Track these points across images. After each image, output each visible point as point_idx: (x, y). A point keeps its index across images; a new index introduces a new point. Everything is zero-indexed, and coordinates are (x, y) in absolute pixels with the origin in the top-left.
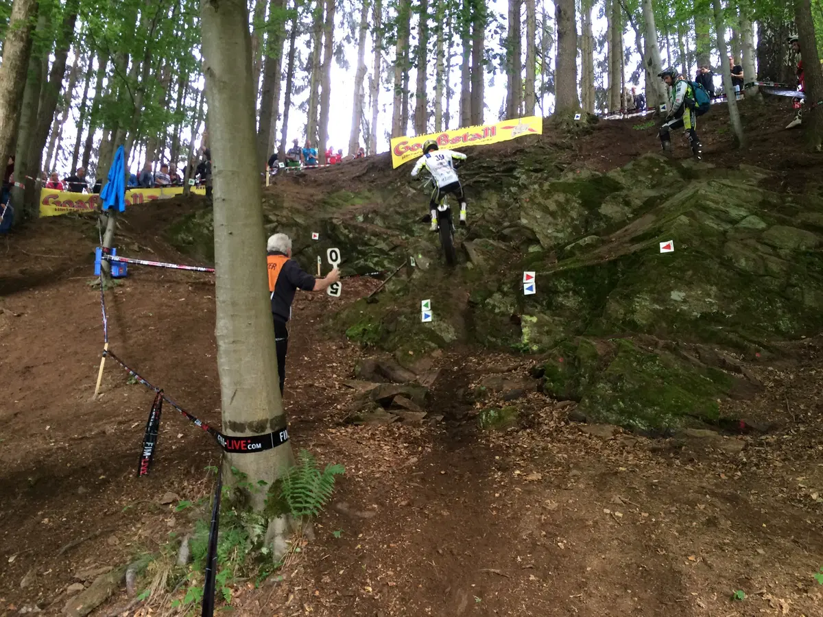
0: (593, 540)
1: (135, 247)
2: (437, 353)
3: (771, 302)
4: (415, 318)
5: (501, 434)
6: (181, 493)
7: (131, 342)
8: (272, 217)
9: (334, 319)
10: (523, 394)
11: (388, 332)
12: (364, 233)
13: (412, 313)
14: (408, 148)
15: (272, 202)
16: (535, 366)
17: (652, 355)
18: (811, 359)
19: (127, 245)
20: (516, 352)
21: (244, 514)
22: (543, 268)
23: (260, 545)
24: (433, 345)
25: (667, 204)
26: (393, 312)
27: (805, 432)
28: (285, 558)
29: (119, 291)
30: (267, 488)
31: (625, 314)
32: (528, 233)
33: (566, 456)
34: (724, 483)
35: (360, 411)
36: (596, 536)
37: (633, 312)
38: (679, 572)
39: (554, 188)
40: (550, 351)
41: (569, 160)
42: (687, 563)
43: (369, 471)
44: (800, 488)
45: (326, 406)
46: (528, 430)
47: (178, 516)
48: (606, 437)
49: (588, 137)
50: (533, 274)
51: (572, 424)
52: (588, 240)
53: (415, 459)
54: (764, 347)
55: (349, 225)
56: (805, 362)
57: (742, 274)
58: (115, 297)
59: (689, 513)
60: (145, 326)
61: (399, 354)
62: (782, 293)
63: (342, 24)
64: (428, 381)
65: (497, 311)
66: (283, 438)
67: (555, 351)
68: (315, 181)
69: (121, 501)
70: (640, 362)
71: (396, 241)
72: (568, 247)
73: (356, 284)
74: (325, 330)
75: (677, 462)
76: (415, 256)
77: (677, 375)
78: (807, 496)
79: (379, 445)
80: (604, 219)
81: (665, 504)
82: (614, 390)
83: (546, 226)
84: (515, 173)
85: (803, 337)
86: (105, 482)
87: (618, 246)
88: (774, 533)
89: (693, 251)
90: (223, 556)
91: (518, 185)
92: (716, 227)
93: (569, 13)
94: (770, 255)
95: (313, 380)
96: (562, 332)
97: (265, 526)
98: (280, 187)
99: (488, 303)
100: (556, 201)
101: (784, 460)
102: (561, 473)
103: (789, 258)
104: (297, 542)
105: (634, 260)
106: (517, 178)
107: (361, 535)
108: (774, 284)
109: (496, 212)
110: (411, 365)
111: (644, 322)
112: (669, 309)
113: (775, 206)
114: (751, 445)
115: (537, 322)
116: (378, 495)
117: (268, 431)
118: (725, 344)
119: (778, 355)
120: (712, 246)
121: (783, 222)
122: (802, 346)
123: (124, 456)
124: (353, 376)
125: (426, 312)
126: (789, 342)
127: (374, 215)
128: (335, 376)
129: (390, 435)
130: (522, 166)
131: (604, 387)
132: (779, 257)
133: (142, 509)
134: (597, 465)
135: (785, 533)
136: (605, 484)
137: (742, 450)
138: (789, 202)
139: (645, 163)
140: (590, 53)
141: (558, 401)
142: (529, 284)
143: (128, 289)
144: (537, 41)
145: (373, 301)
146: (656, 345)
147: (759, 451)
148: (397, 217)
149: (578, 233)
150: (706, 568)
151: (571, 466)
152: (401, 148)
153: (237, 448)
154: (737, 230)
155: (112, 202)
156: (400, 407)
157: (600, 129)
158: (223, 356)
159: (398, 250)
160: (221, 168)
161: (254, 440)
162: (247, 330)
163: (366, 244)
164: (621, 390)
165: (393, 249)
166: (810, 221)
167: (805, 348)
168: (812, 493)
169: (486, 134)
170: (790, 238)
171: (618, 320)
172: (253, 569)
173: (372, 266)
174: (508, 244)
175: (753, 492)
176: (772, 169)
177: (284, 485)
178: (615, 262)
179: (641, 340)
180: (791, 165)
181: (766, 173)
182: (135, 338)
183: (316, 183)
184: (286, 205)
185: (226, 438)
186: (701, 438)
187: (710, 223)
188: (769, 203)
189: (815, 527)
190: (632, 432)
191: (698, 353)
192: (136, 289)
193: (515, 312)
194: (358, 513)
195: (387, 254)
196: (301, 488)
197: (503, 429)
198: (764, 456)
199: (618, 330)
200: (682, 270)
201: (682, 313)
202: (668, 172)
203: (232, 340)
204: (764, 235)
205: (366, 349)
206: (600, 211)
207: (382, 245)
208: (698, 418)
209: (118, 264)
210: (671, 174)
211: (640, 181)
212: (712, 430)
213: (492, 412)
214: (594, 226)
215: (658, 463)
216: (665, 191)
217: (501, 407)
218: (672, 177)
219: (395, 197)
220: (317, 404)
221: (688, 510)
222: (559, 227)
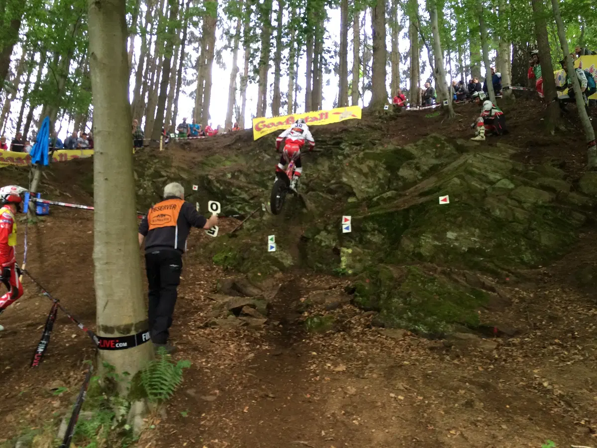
0: (380, 418)
1: (57, 193)
2: (279, 275)
3: (517, 241)
4: (263, 248)
5: (321, 336)
6: (67, 381)
7: (46, 264)
8: (164, 173)
9: (204, 249)
10: (340, 306)
11: (243, 259)
12: (231, 186)
13: (261, 245)
14: (265, 126)
15: (163, 162)
16: (349, 285)
17: (432, 277)
18: (545, 283)
19: (51, 191)
20: (336, 275)
21: (112, 398)
22: (357, 213)
23: (124, 422)
24: (276, 269)
25: (445, 170)
26: (247, 244)
27: (540, 336)
28: (141, 433)
29: (42, 225)
30: (130, 378)
31: (415, 248)
32: (347, 188)
33: (365, 352)
34: (480, 374)
35: (217, 318)
36: (383, 414)
37: (420, 246)
38: (443, 443)
39: (367, 156)
40: (361, 274)
41: (380, 137)
42: (449, 436)
43: (216, 364)
44: (536, 378)
45: (192, 314)
46: (342, 333)
47: (62, 399)
48: (398, 338)
49: (393, 122)
50: (349, 218)
51: (373, 328)
52: (389, 194)
53: (252, 355)
54: (513, 273)
55: (221, 180)
56: (542, 284)
57: (497, 220)
58: (38, 229)
59: (452, 397)
60: (59, 252)
61: (250, 275)
62: (525, 235)
63: (222, 37)
64: (271, 296)
65: (323, 244)
66: (145, 338)
67: (364, 275)
68: (197, 148)
69: (20, 387)
70: (424, 283)
71: (255, 193)
72: (375, 199)
73: (224, 223)
74: (197, 256)
75: (448, 358)
76: (265, 203)
77: (450, 293)
78: (540, 384)
79: (227, 343)
80: (402, 180)
81: (435, 389)
82: (405, 303)
83: (360, 184)
84: (341, 146)
85: (540, 266)
86: (10, 371)
87: (411, 198)
88: (515, 413)
89: (463, 203)
90: (92, 431)
91: (342, 154)
92: (479, 186)
93: (381, 34)
94: (517, 207)
95: (185, 294)
96: (369, 260)
97: (129, 408)
98: (170, 151)
99: (317, 238)
100: (368, 166)
101: (524, 357)
102: (360, 366)
103: (530, 209)
104: (152, 421)
105: (421, 209)
106: (343, 149)
107: (203, 415)
108: (520, 228)
109: (327, 173)
110: (259, 284)
111: (428, 254)
112: (445, 245)
113: (521, 172)
114: (502, 345)
115: (353, 253)
116: (220, 383)
117: (133, 333)
118: (485, 271)
119: (521, 279)
120: (476, 200)
121: (526, 184)
122: (539, 274)
123: (26, 352)
124: (215, 291)
125: (272, 244)
126: (529, 270)
127: (239, 174)
128: (201, 291)
129: (237, 336)
130: (346, 141)
131: (397, 302)
132: (523, 208)
133: (35, 393)
134: (388, 360)
135: (523, 411)
136: (392, 374)
137: (496, 349)
138: (530, 170)
139: (431, 141)
140: (397, 65)
141: (365, 311)
142: (347, 225)
143: (49, 224)
144: (361, 55)
145: (234, 235)
146: (435, 270)
147: (507, 350)
148: (256, 175)
149: (382, 188)
150: (463, 439)
151: (369, 360)
152: (260, 126)
153: (108, 346)
154: (494, 189)
155: (38, 158)
156: (247, 315)
157: (402, 116)
158: (98, 274)
159: (256, 200)
160: (101, 130)
161: (121, 340)
162: (118, 254)
163: (232, 194)
164: (409, 304)
165: (252, 199)
166: (545, 184)
167: (541, 274)
168: (544, 382)
169: (321, 118)
170: (531, 196)
171: (409, 252)
172: (117, 442)
173: (236, 210)
174: (333, 196)
175: (501, 380)
176: (520, 147)
177: (143, 375)
178: (407, 210)
179: (425, 267)
180: (533, 144)
181: (516, 150)
182: (51, 260)
183: (198, 150)
184: (173, 164)
185: (100, 338)
186: (465, 340)
187: (475, 184)
188: (517, 170)
189: (546, 407)
190: (417, 334)
191: (465, 277)
192: (55, 224)
193: (336, 245)
194: (203, 397)
195: (248, 202)
196: (158, 378)
197: (323, 332)
198: (510, 353)
199: (408, 260)
200: (456, 217)
201: (455, 248)
202: (447, 147)
203: (105, 261)
204: (512, 193)
205: (226, 271)
206: (398, 173)
207: (244, 196)
208: (464, 325)
209: (42, 205)
210: (449, 149)
211: (428, 153)
212: (475, 334)
213: (315, 320)
214: (395, 184)
215: (434, 358)
216: (444, 160)
217: (323, 315)
218: (449, 151)
219: (255, 161)
220: (185, 312)
221: (452, 394)
222: (370, 184)
